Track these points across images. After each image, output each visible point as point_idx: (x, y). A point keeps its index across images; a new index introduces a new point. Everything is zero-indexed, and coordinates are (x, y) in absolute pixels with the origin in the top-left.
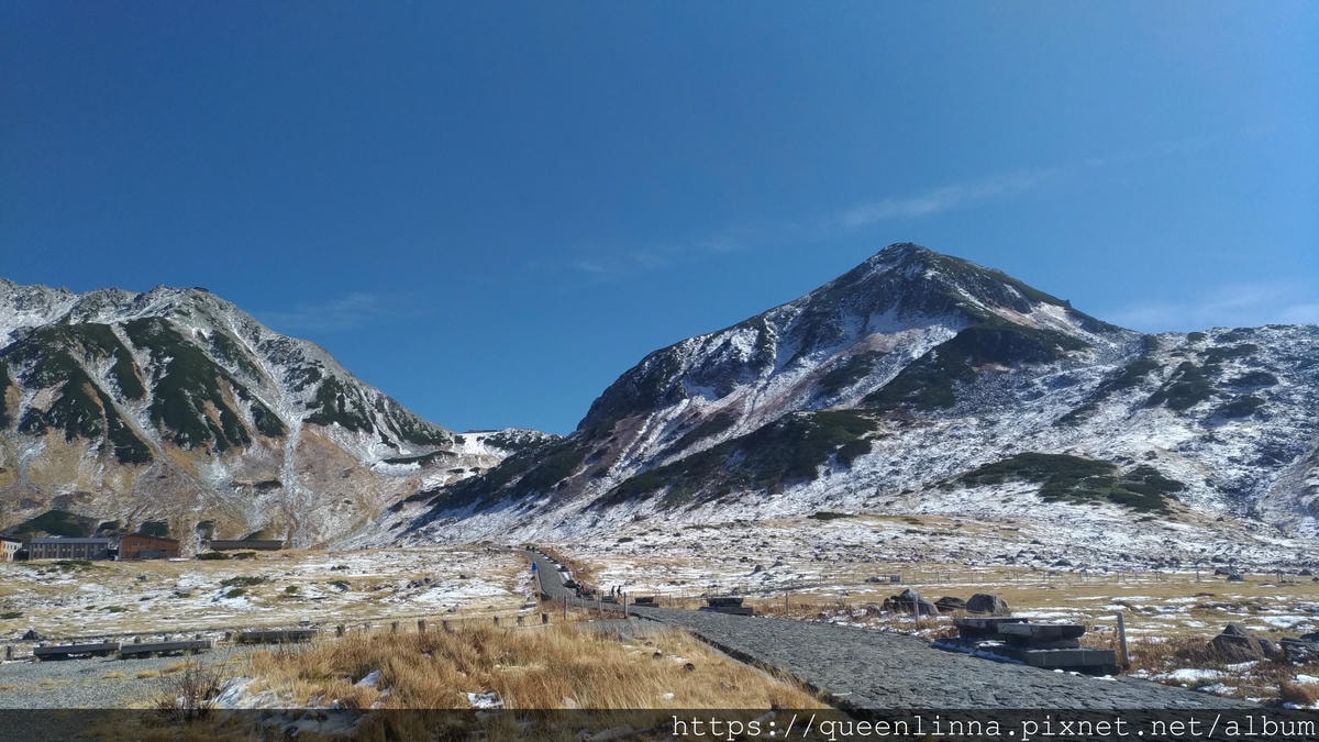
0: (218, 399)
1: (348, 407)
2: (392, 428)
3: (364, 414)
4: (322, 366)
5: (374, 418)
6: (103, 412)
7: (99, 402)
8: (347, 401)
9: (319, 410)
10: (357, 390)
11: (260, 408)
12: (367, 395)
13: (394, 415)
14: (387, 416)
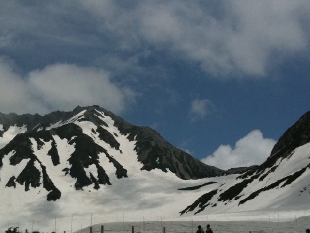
0: (97, 163)
1: (164, 161)
3: (171, 162)
4: (152, 140)
5: (177, 166)
7: (40, 170)
8: (164, 157)
9: (149, 164)
10: (170, 151)
11: (117, 165)
12: (174, 153)
13: (189, 163)
14: (185, 164)
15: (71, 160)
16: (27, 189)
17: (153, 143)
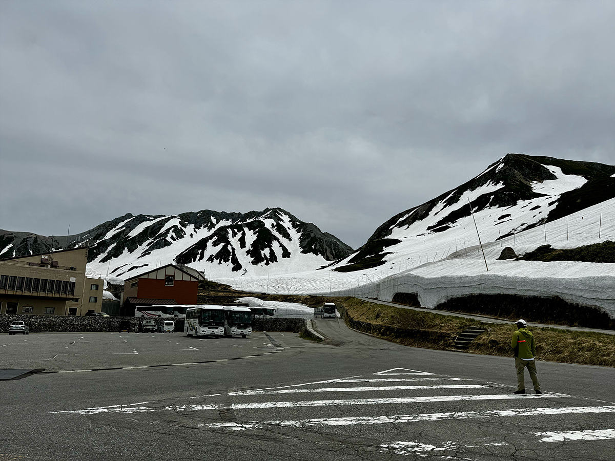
0: (270, 247)
1: (318, 247)
2: (332, 254)
3: (322, 248)
4: (312, 233)
5: (326, 251)
6: (231, 254)
7: (231, 251)
8: (318, 245)
9: (306, 249)
10: (323, 240)
11: (285, 249)
12: (326, 242)
13: (334, 249)
14: (331, 249)
15: (252, 245)
16: (220, 263)
17: (312, 235)
